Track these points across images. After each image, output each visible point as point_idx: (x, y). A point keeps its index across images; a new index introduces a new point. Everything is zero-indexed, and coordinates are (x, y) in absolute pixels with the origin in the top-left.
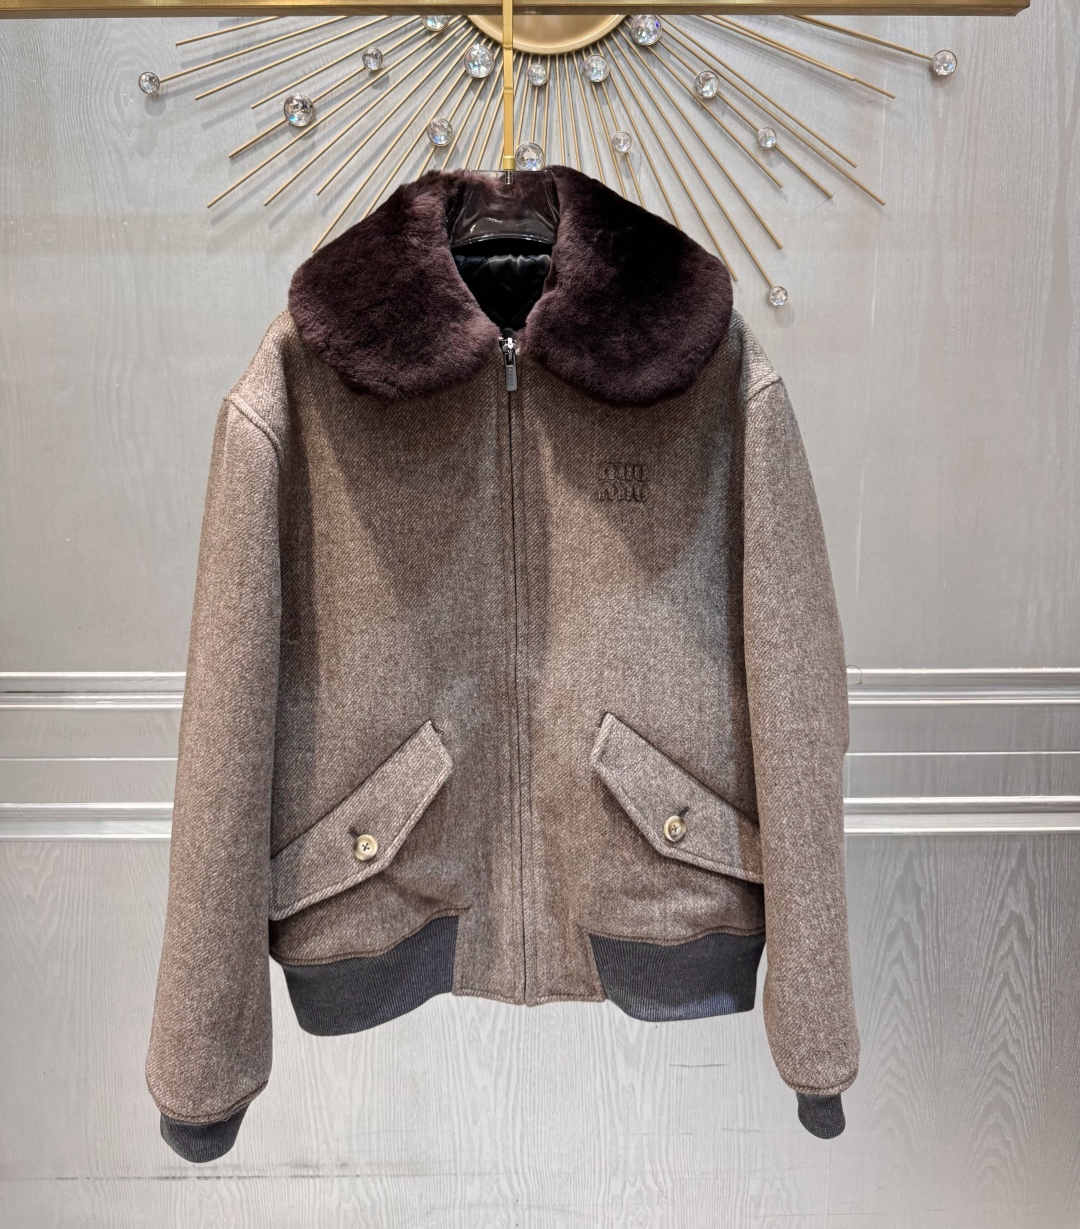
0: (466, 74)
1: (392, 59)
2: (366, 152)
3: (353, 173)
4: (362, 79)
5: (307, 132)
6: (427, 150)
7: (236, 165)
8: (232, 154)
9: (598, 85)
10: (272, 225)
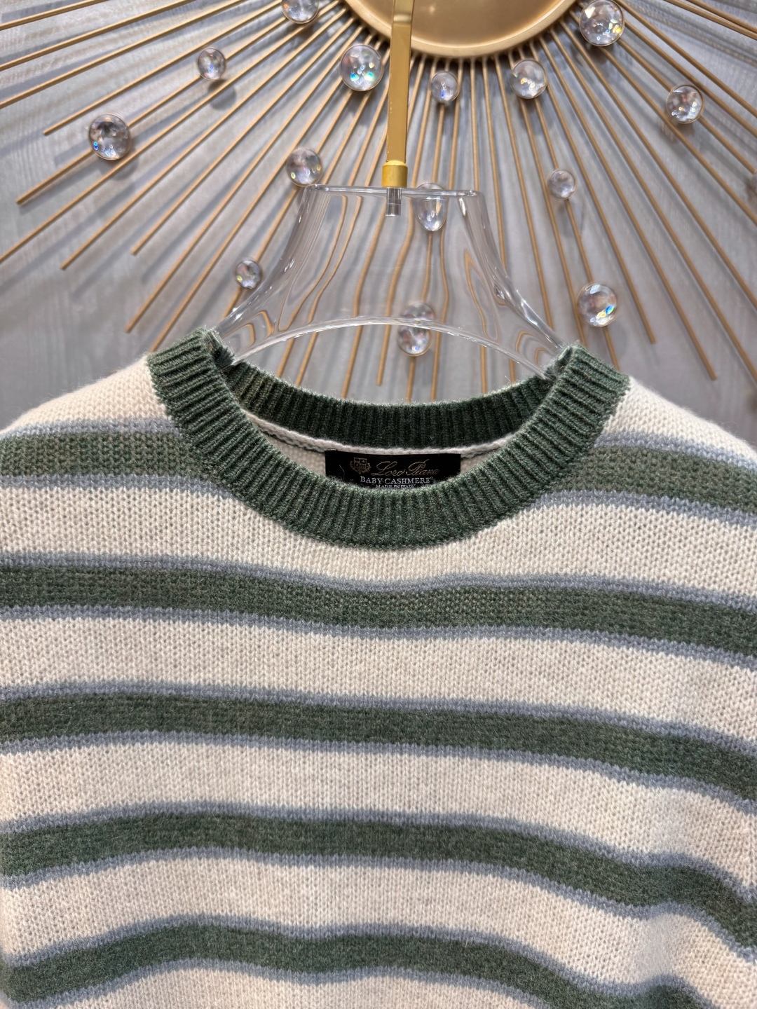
0: (344, 88)
1: (239, 67)
2: (202, 196)
3: (182, 227)
4: (200, 95)
5: (122, 169)
6: (286, 194)
7: (28, 216)
8: (20, 197)
9: (530, 102)
10: (76, 296)
